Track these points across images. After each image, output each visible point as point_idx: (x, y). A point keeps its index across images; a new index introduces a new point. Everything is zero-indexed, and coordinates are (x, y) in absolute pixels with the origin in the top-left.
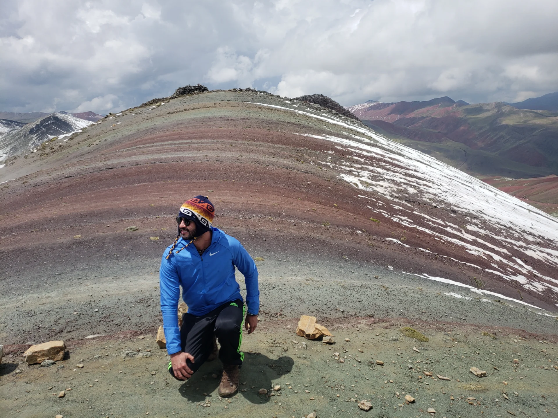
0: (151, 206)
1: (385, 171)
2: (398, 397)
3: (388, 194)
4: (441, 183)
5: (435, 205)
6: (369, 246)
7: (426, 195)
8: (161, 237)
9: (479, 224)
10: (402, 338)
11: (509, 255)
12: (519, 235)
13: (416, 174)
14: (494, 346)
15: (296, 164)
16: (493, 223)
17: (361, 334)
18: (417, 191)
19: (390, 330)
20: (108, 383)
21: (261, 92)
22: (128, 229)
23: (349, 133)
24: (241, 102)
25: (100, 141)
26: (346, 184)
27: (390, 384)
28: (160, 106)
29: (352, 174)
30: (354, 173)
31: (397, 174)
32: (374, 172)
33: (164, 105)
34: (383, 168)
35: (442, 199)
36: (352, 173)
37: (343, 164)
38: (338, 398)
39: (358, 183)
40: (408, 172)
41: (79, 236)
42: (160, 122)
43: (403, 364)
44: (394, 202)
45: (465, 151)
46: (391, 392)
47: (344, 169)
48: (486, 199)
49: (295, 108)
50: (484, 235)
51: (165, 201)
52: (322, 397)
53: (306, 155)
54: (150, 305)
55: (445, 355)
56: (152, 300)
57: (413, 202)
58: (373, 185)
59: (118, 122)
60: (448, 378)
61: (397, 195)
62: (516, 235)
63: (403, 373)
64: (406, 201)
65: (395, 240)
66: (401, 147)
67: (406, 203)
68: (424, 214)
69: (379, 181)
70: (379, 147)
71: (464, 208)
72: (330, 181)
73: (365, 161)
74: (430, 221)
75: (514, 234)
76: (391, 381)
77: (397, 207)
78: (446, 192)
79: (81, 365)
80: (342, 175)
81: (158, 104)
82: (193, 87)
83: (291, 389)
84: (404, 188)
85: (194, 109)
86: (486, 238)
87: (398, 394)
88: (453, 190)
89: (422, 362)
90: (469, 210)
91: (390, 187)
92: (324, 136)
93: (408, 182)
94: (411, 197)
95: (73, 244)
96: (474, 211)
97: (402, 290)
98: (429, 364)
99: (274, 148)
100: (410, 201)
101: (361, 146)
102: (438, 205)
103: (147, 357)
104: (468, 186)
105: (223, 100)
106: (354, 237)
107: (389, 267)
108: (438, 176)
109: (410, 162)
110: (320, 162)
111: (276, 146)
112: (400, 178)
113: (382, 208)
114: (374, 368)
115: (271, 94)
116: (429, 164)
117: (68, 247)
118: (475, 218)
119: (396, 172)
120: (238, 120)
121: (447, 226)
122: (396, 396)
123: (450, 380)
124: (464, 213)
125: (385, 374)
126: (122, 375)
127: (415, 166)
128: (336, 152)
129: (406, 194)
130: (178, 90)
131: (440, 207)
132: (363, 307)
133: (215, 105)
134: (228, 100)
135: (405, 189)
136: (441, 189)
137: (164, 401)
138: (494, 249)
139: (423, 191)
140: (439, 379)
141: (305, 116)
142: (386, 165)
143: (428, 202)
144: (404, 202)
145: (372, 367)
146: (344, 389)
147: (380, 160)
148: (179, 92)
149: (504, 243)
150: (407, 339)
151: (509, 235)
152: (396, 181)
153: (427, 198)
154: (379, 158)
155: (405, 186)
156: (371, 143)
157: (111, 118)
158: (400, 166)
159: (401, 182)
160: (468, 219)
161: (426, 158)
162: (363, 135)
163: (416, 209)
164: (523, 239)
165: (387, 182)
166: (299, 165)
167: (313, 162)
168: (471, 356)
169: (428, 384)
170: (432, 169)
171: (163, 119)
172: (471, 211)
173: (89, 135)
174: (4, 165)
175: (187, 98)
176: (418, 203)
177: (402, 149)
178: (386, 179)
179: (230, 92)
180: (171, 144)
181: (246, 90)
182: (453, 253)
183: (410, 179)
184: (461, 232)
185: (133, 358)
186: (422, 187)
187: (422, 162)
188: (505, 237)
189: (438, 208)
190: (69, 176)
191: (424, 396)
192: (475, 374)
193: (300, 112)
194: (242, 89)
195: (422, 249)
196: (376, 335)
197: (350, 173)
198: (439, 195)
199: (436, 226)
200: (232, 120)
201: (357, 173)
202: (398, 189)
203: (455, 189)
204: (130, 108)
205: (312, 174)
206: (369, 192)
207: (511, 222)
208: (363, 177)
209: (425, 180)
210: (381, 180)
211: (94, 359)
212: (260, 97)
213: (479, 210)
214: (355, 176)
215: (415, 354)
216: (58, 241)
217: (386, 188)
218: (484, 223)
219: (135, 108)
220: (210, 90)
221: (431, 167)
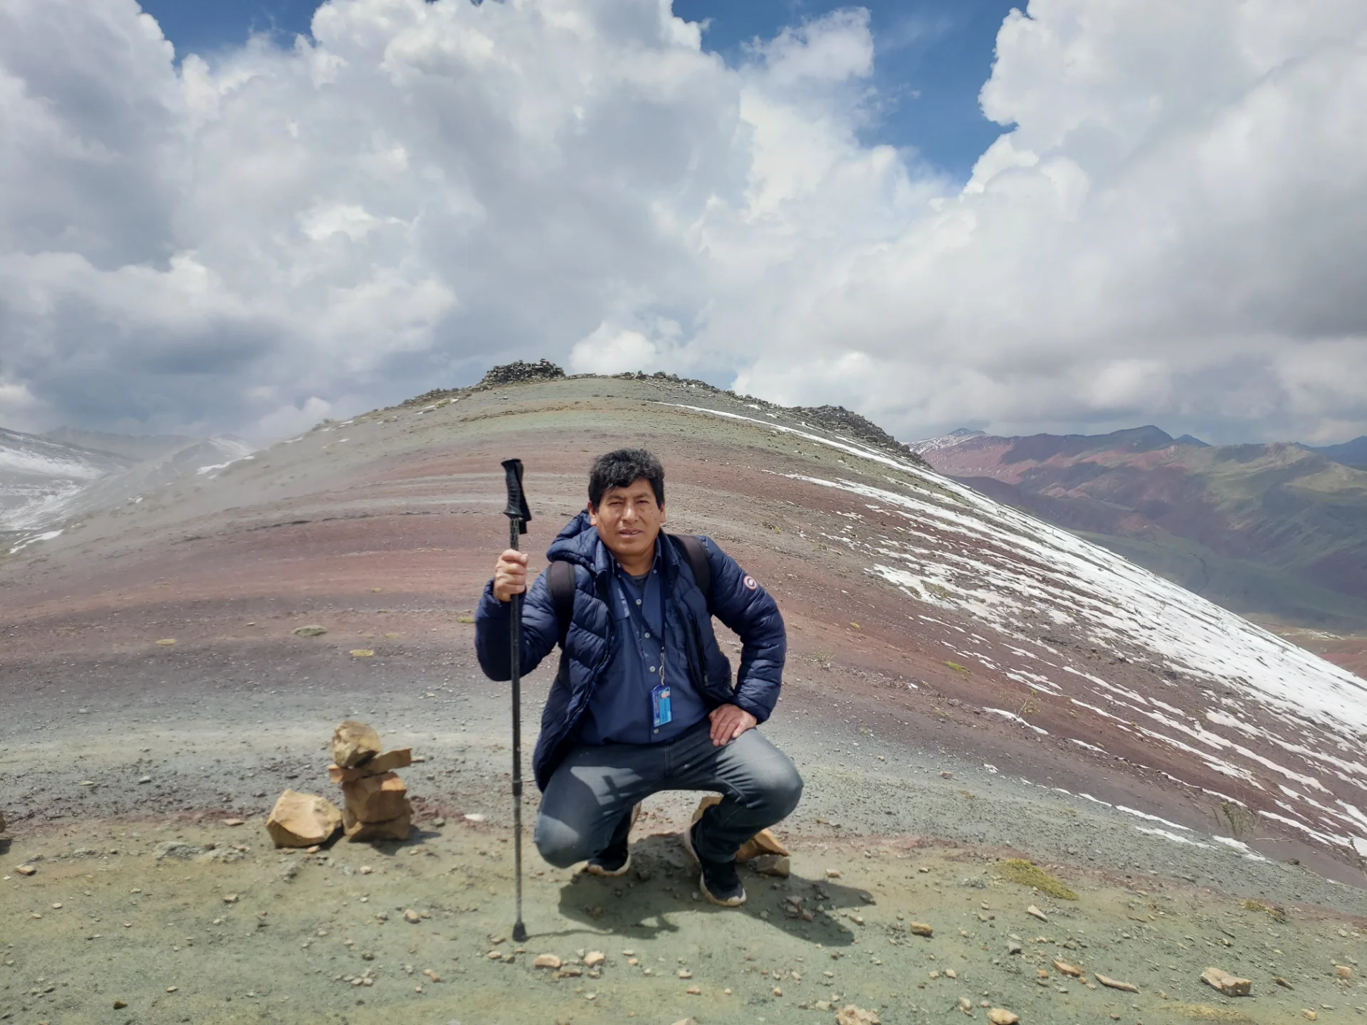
0: (374, 591)
1: (992, 569)
2: (968, 1012)
3: (998, 619)
4: (1137, 607)
5: (1121, 655)
6: (937, 717)
7: (1097, 630)
8: (379, 651)
9: (1240, 709)
10: (996, 883)
11: (1325, 793)
12: (1351, 746)
13: (1072, 581)
14: (1277, 935)
15: (761, 533)
16: (1278, 711)
17: (875, 866)
18: (1074, 618)
19: (965, 864)
20: (90, 912)
21: (689, 383)
22: (299, 631)
23: (902, 480)
24: (640, 402)
25: (292, 477)
26: (887, 587)
27: (945, 982)
28: (446, 406)
29: (906, 568)
30: (911, 565)
31: (1022, 577)
32: (964, 568)
33: (455, 403)
34: (986, 560)
35: (1140, 644)
36: (905, 565)
37: (883, 542)
38: (777, 999)
39: (920, 588)
40: (1050, 575)
41: (172, 641)
42: (440, 437)
43: (993, 942)
44: (1013, 639)
45: (1202, 561)
46: (945, 998)
47: (884, 554)
48: (1257, 655)
49: (770, 419)
50: (1253, 738)
51: (413, 583)
52: (728, 990)
53: (788, 516)
54: (296, 777)
55: (1126, 935)
56: (307, 766)
57: (1062, 643)
58: (960, 597)
59: (341, 438)
60: (1131, 986)
61: (1020, 625)
62: (1344, 746)
63: (991, 960)
64: (1043, 639)
65: (1010, 715)
66: (1032, 522)
67: (1045, 646)
68: (1091, 675)
69: (975, 590)
70: (977, 516)
71: (1197, 669)
72: (845, 577)
73: (940, 542)
74: (1107, 691)
75: (1336, 743)
76: (951, 972)
77: (1020, 652)
78: (1151, 629)
79: (29, 869)
80: (879, 567)
81: (441, 402)
82: (529, 365)
83: (636, 964)
84: (1039, 609)
85: (526, 412)
86: (1258, 745)
87: (967, 1002)
88: (1167, 627)
89: (1053, 942)
90: (1213, 675)
91: (1002, 604)
92: (838, 482)
93: (1051, 598)
94: (1059, 631)
95: (152, 656)
96: (1225, 678)
97: (1017, 807)
98: (1075, 949)
99: (708, 497)
100: (1055, 642)
101: (930, 509)
102: (1130, 657)
103: (228, 860)
104: (1210, 624)
105: (596, 396)
106: (897, 694)
107: (986, 765)
108: (1131, 594)
109: (1057, 556)
110: (823, 534)
111: (715, 493)
112: (1030, 586)
113: (982, 648)
114: (901, 940)
115: (713, 387)
116: (1106, 566)
117: (137, 662)
118: (1228, 694)
119: (1021, 573)
120: (627, 438)
121: (1153, 708)
122: (962, 1008)
123: (1135, 992)
124: (1197, 680)
125: (932, 956)
126: (138, 897)
127: (1069, 565)
128: (867, 517)
129: (1046, 623)
130: (492, 372)
131: (1135, 661)
132: (899, 825)
133: (578, 405)
134: (609, 396)
135: (1043, 612)
136: (1136, 621)
137: (236, 964)
138: (1283, 774)
139: (1090, 620)
140: (1101, 986)
141: (794, 437)
142: (996, 557)
143: (1104, 648)
144: (1039, 642)
145: (897, 938)
146: (799, 980)
147: (979, 543)
148: (495, 376)
149: (1310, 762)
150: (1013, 888)
151: (1323, 743)
152: (1021, 593)
153: (1100, 638)
154: (977, 539)
155: (1043, 606)
156: (958, 507)
157: (327, 430)
158: (1030, 559)
159: (1032, 596)
160: (1210, 696)
161: (1100, 553)
162: (939, 487)
163: (1070, 660)
164: (1362, 756)
165: (996, 593)
166: (768, 536)
167: (805, 532)
168: (1205, 946)
169: (1066, 992)
170: (1113, 576)
171: (449, 431)
172: (1216, 677)
173: (268, 466)
174: (61, 531)
175: (512, 389)
176: (1077, 647)
177: (1037, 528)
178: (993, 585)
179: (617, 380)
180: (457, 480)
181: (656, 376)
182: (1167, 764)
183: (1057, 591)
184: (1191, 725)
185: (186, 861)
186: (1086, 613)
187: (1087, 560)
188: (1314, 748)
189: (1128, 662)
190: (194, 536)
191: (1050, 1017)
192: (1218, 985)
193: (783, 429)
194: (644, 373)
195: (1081, 743)
196: (921, 871)
197: (900, 564)
198: (1132, 633)
199: (1124, 704)
200: (612, 436)
201: (918, 567)
202: (1023, 610)
203: (1174, 625)
204: (376, 410)
205: (800, 557)
206: (949, 612)
207: (1328, 714)
208: (933, 577)
209: (1096, 597)
210: (981, 587)
211: (74, 857)
212: (688, 392)
213: (1240, 678)
214: (913, 572)
215: (1035, 924)
216: (116, 649)
217: (992, 605)
218: (1254, 708)
219: (387, 409)
220: (568, 374)
221: (1112, 571)
